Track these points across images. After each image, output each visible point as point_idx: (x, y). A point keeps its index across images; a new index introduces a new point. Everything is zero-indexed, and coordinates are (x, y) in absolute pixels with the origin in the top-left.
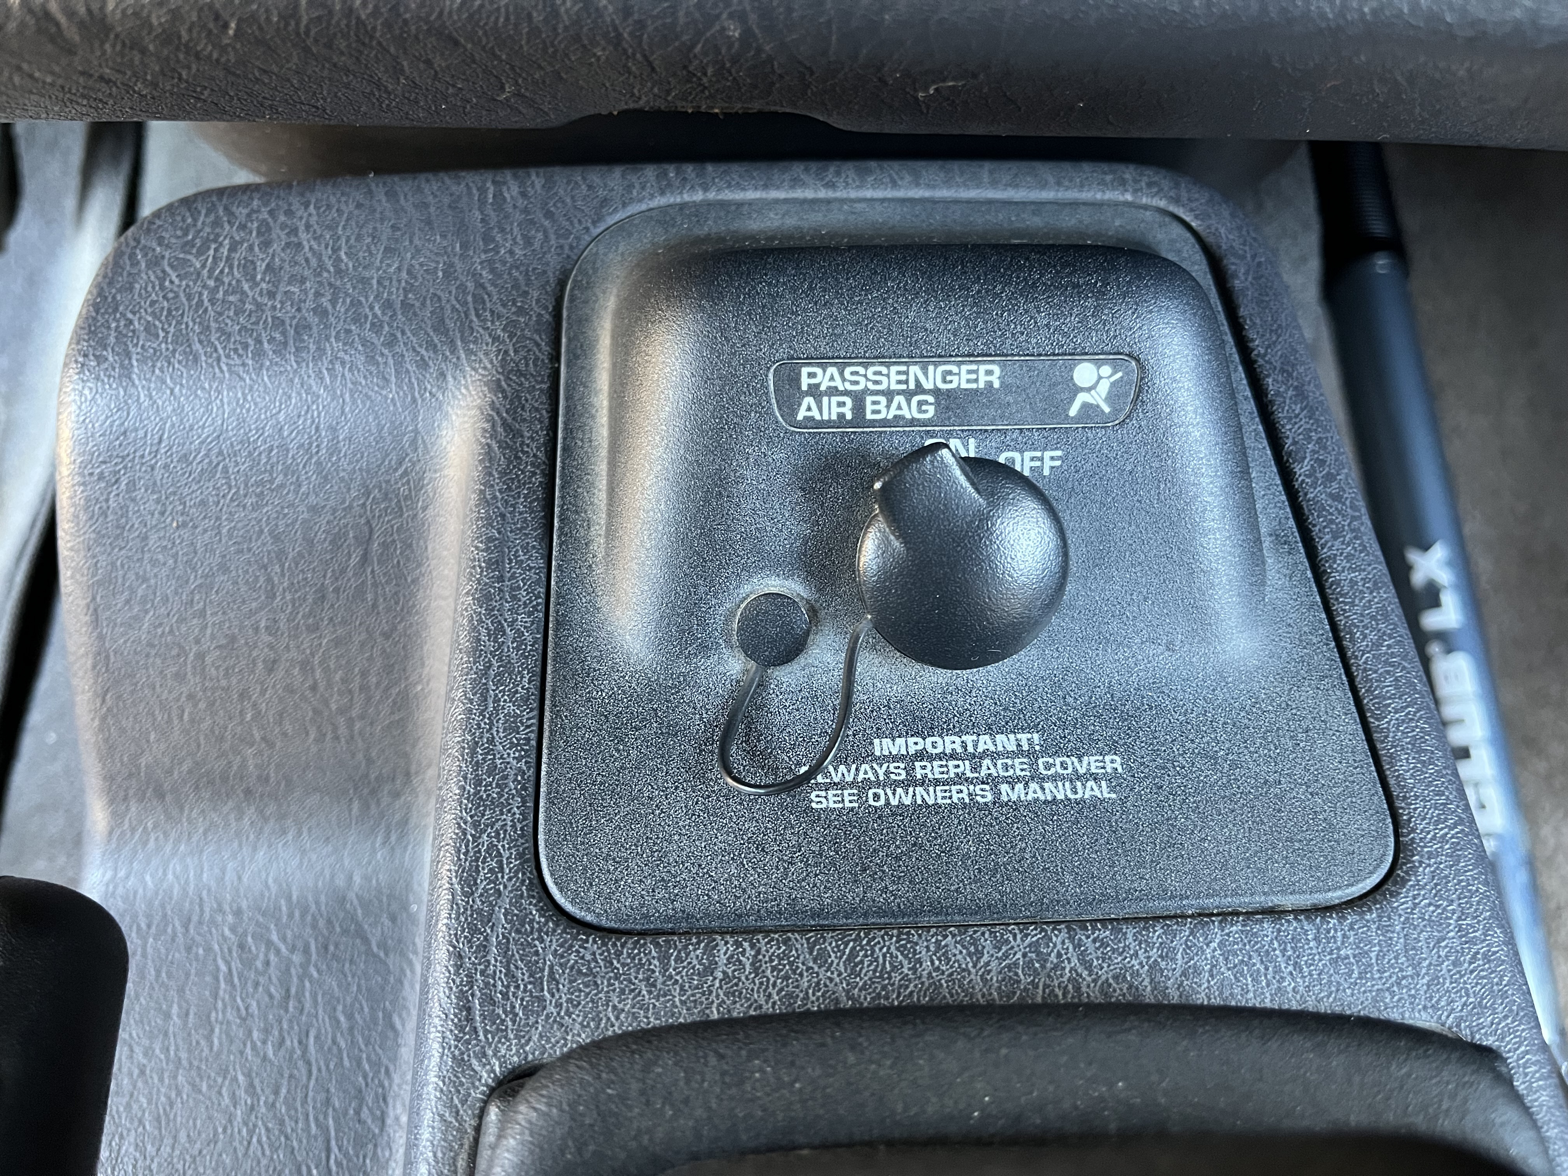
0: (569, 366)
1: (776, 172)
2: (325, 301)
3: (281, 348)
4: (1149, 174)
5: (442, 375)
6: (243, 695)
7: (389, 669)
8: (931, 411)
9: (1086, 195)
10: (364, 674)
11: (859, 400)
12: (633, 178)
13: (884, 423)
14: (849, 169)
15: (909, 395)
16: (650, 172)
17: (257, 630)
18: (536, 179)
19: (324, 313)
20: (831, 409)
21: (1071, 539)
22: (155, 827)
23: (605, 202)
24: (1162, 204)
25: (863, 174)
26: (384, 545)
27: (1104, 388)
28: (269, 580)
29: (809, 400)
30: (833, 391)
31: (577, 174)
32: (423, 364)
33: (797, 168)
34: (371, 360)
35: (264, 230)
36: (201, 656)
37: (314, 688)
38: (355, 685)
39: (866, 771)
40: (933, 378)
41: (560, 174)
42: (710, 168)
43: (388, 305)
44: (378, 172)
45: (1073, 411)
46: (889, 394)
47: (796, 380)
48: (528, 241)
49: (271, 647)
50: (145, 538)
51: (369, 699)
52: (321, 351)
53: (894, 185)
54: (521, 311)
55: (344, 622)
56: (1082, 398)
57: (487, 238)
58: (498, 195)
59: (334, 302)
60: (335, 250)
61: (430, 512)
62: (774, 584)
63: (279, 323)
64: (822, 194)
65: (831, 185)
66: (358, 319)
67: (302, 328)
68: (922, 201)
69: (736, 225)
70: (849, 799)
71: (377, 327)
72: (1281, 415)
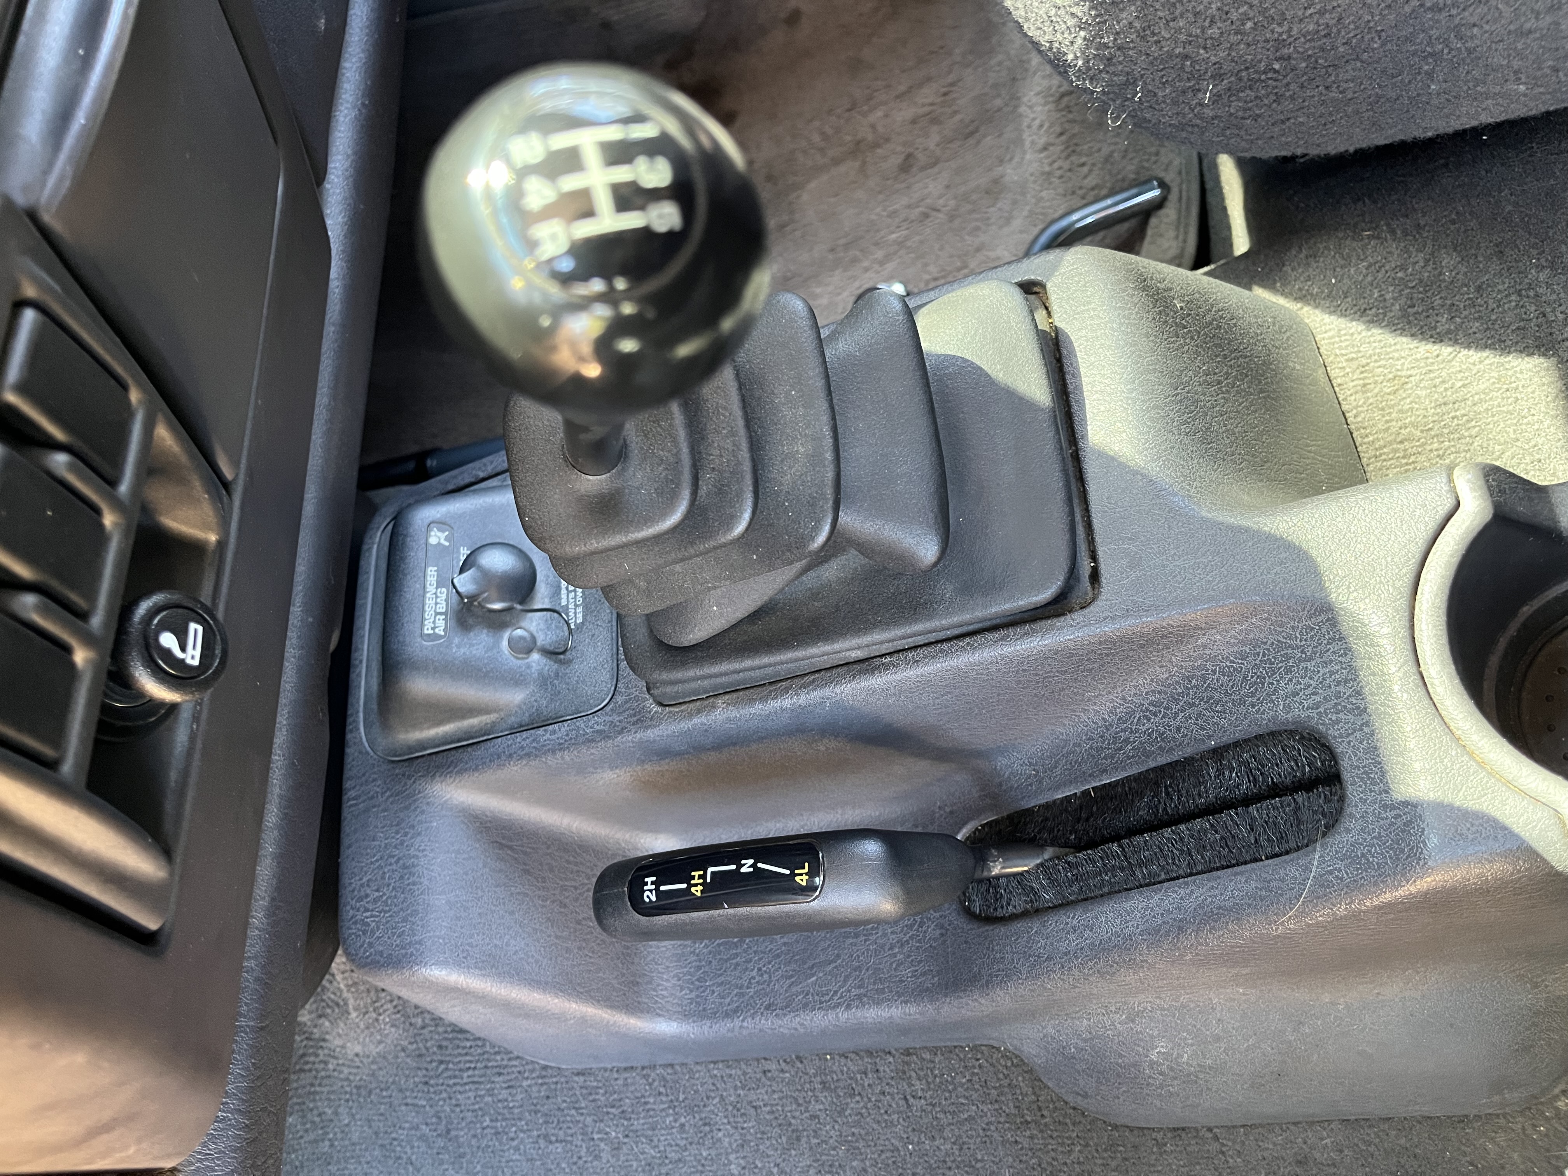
0: (425, 749)
1: (353, 684)
2: (393, 860)
3: (412, 874)
4: (367, 540)
5: (428, 804)
6: (579, 922)
7: (566, 850)
8: (444, 590)
9: (373, 563)
10: (568, 862)
11: (437, 614)
12: (351, 743)
13: (447, 605)
14: (354, 655)
15: (437, 597)
16: (349, 736)
17: (543, 906)
18: (347, 784)
19: (399, 859)
20: (441, 622)
21: (489, 541)
22: (655, 990)
23: (360, 752)
24: (379, 533)
25: (357, 649)
26: (504, 838)
27: (439, 534)
28: (519, 893)
29: (437, 630)
30: (434, 622)
31: (347, 767)
32: (423, 812)
33: (353, 676)
34: (419, 834)
35: (360, 899)
36: (557, 937)
37: (576, 888)
38: (575, 868)
39: (571, 606)
40: (431, 589)
41: (347, 774)
42: (349, 712)
43: (397, 833)
44: (338, 857)
45: (447, 544)
46: (436, 604)
47: (429, 635)
48: (374, 780)
49: (553, 902)
50: (496, 946)
51: (581, 863)
52: (414, 856)
53: (363, 636)
54: (403, 775)
55: (541, 864)
56: (443, 542)
57: (372, 798)
58: (353, 799)
59: (394, 856)
60: (372, 863)
61: (488, 813)
62: (505, 643)
63: (402, 877)
64: (364, 665)
65: (361, 662)
66: (402, 844)
67: (405, 867)
68: (370, 625)
69: (375, 695)
70: (579, 610)
71: (406, 834)
72: (462, 483)
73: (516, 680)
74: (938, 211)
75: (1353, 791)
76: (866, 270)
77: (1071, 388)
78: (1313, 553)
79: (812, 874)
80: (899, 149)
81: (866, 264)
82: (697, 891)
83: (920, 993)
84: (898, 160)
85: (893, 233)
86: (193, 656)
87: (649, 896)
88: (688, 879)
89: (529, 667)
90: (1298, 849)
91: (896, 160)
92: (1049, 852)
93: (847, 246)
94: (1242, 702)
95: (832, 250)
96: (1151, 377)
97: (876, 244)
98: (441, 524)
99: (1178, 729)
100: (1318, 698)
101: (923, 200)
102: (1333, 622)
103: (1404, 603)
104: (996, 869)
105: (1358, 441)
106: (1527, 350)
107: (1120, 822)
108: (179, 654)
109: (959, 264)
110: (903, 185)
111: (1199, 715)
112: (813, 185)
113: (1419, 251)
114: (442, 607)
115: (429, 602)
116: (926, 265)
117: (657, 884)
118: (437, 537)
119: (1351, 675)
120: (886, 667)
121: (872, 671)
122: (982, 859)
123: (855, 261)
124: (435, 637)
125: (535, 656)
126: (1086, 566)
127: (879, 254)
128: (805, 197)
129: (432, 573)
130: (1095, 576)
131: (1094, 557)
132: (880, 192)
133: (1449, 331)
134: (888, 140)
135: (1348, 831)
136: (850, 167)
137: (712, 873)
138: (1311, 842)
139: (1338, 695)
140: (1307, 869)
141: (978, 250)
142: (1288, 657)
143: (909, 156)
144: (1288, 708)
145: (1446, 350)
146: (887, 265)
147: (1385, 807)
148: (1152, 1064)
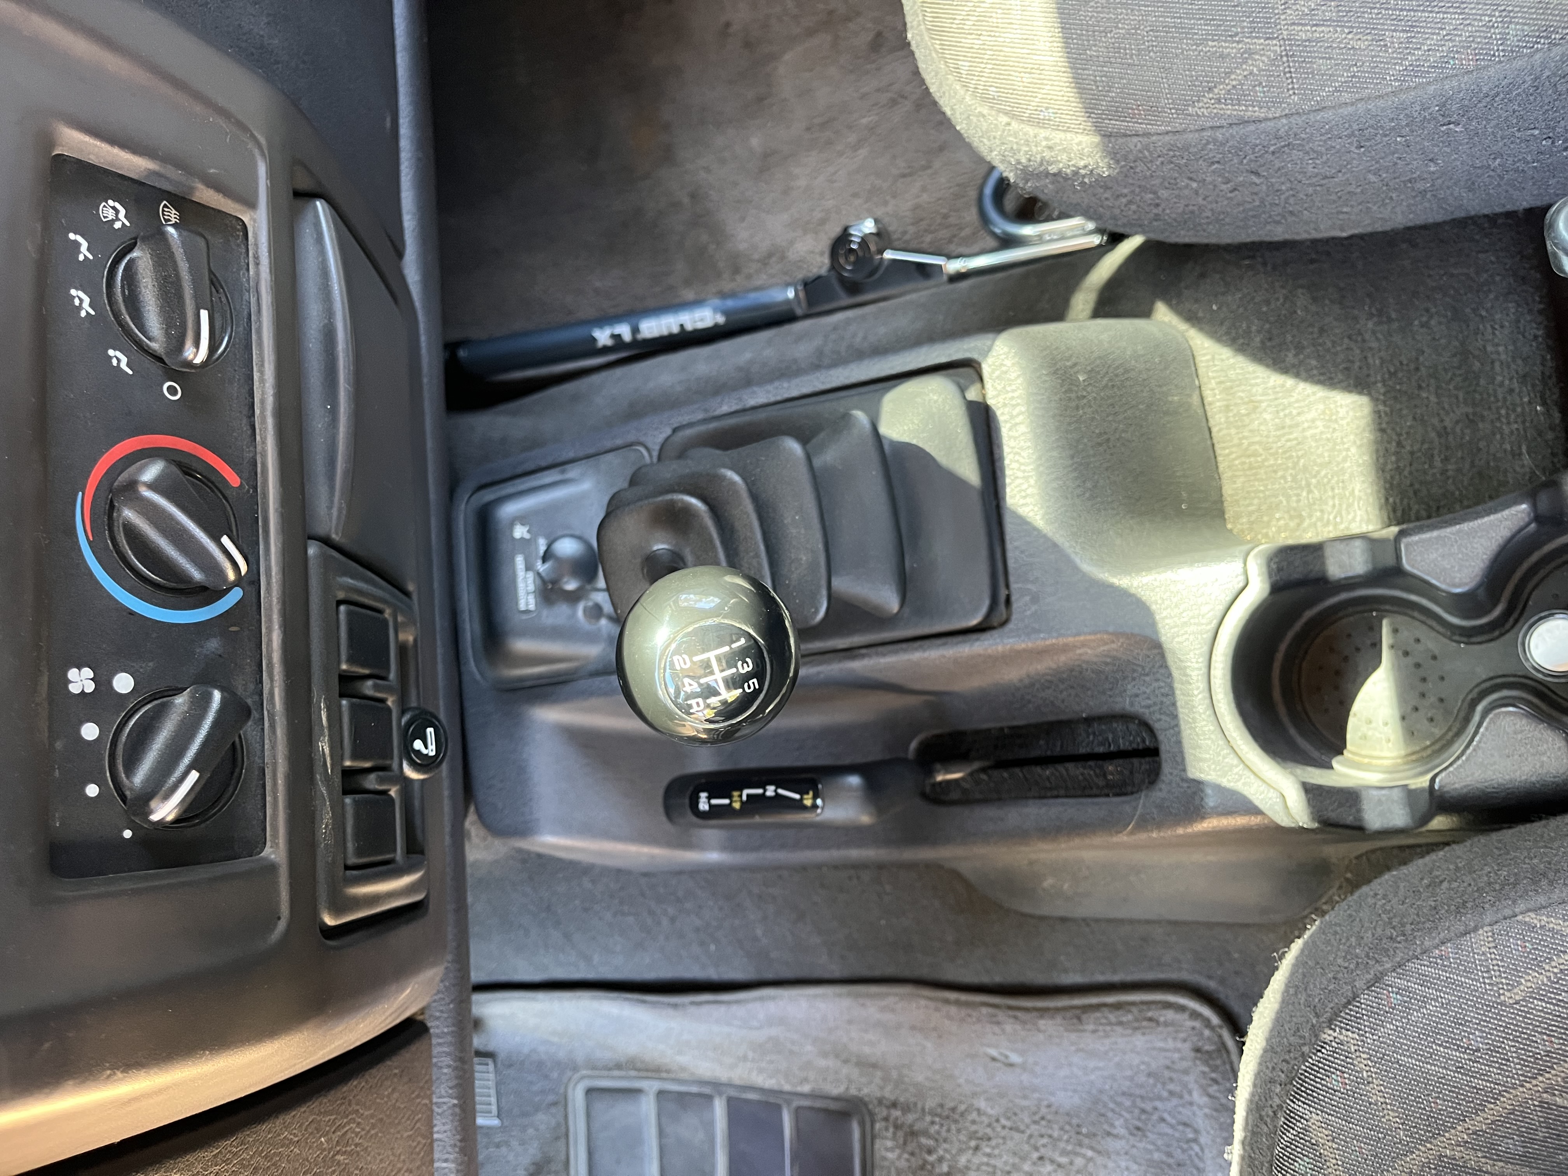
0: (525, 682)
1: (460, 628)
2: (510, 762)
3: (526, 772)
5: (531, 722)
8: (531, 575)
11: (528, 593)
12: (465, 673)
13: (534, 586)
14: (458, 605)
15: (526, 579)
16: (463, 668)
19: (515, 761)
20: (531, 600)
21: (561, 533)
23: (474, 681)
26: (588, 741)
27: (521, 528)
28: (602, 779)
29: (529, 606)
30: (526, 600)
31: (465, 691)
32: (528, 728)
33: (459, 621)
34: (528, 744)
36: (631, 805)
40: (521, 574)
42: (461, 650)
43: (511, 742)
45: (530, 538)
46: (526, 584)
47: (524, 610)
48: (488, 702)
50: (589, 817)
52: (526, 760)
53: (463, 590)
54: (511, 700)
56: (526, 535)
57: (488, 715)
59: (510, 759)
62: (580, 613)
63: (518, 774)
66: (515, 750)
67: (520, 767)
68: (468, 582)
69: (479, 637)
71: (518, 744)
73: (591, 638)
74: (906, 98)
75: (1167, 768)
76: (841, 154)
77: (996, 456)
78: (1154, 607)
79: (815, 797)
80: (869, 25)
81: (839, 148)
82: (737, 805)
83: (888, 842)
84: (868, 37)
85: (864, 117)
86: (431, 751)
87: (703, 806)
88: (730, 797)
89: (599, 630)
90: (1132, 793)
91: (866, 38)
92: (976, 765)
93: (823, 126)
94: (1104, 693)
95: (808, 129)
96: (1055, 454)
97: (850, 127)
98: (522, 519)
99: (1063, 701)
100: (1149, 702)
101: (891, 85)
102: (1162, 655)
103: (1206, 649)
104: (940, 778)
105: (1218, 452)
106: (1348, 389)
107: (1022, 754)
108: (425, 751)
109: (923, 163)
110: (873, 66)
111: (1077, 695)
112: (787, 57)
113: (1282, 287)
114: (531, 588)
115: (521, 585)
116: (894, 157)
117: (709, 798)
118: (520, 532)
119: (1170, 693)
120: (863, 656)
121: (854, 658)
122: (930, 772)
123: (829, 143)
124: (527, 612)
125: (603, 622)
126: (1003, 593)
127: (852, 138)
128: (782, 70)
129: (520, 561)
130: (1008, 601)
131: (1007, 586)
132: (851, 72)
133: (1294, 366)
134: (858, 14)
135: (1161, 790)
136: (823, 39)
137: (748, 796)
138: (1139, 790)
139: (1162, 703)
140: (1135, 809)
141: (941, 149)
142: (1134, 671)
143: (879, 34)
144: (1132, 704)
145: (1289, 382)
146: (860, 151)
147: (1183, 780)
148: (1044, 890)
